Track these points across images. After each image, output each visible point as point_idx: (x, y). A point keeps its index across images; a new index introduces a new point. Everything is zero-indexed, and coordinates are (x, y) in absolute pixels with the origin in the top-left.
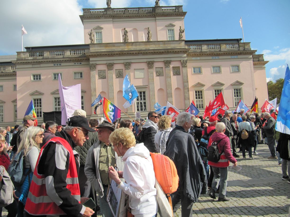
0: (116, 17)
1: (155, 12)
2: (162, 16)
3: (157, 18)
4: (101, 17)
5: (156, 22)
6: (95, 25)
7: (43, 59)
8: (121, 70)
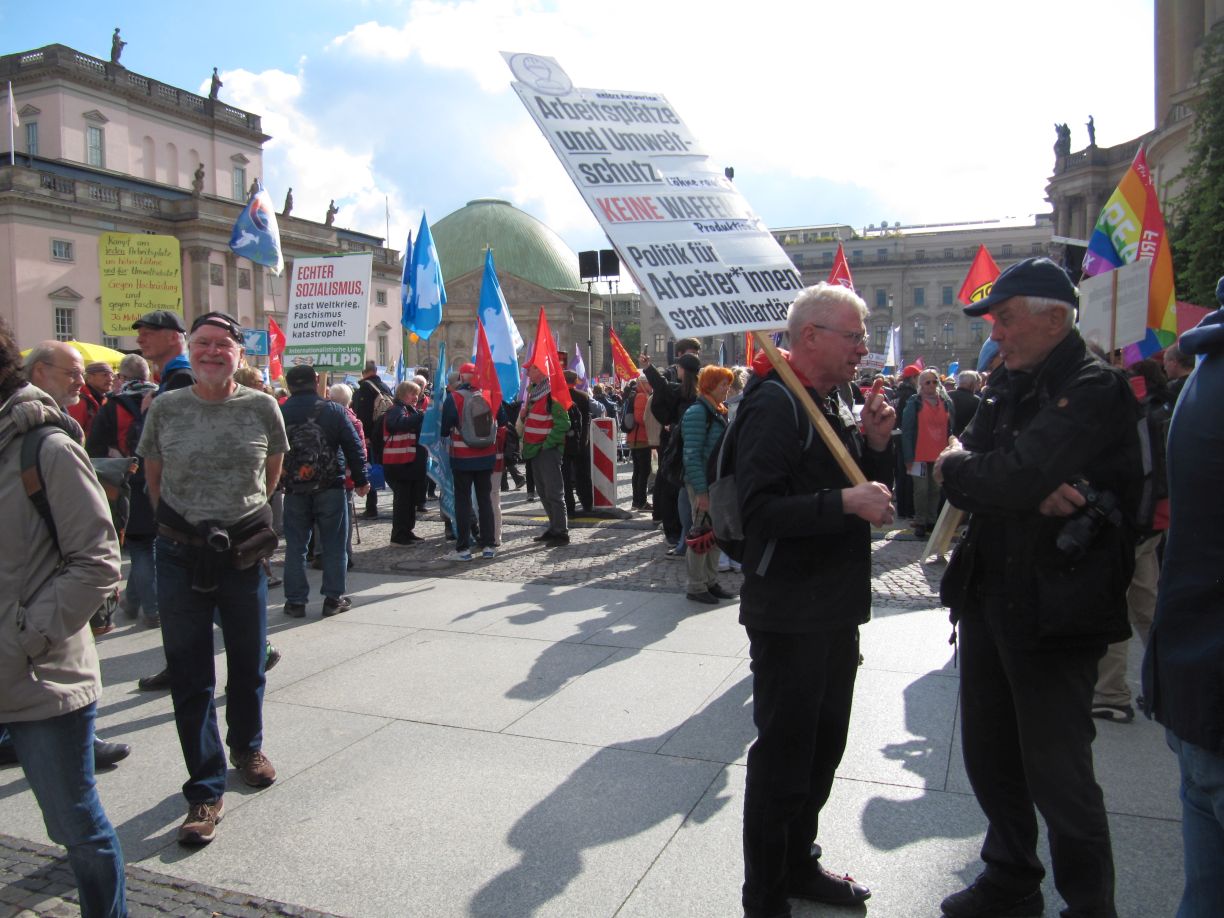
0: (137, 98)
1: (212, 116)
2: (225, 131)
3: (217, 132)
4: (105, 87)
5: (213, 139)
6: (90, 106)
7: (75, 201)
8: (246, 272)
